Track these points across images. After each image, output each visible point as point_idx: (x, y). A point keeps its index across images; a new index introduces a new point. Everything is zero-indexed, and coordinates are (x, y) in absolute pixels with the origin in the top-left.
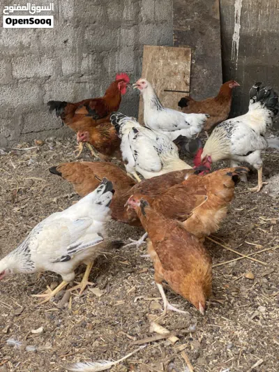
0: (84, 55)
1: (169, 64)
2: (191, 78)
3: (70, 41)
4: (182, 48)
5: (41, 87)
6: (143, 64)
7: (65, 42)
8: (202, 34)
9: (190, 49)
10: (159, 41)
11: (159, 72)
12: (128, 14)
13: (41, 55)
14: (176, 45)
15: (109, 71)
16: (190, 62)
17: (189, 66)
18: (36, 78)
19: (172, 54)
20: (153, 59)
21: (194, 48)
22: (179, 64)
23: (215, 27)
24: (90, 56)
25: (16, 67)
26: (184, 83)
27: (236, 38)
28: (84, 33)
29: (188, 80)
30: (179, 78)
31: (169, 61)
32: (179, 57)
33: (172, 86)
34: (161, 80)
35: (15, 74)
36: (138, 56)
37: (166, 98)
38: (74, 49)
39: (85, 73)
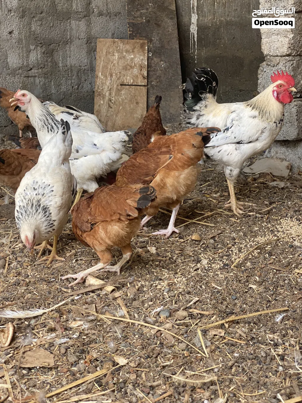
0: (32, 47)
1: (124, 57)
2: (148, 71)
3: (16, 33)
4: (138, 41)
6: (97, 58)
7: (10, 33)
8: (158, 25)
9: (146, 41)
10: (113, 34)
11: (114, 65)
12: (78, 5)
14: (132, 37)
15: (60, 65)
16: (146, 55)
17: (146, 59)
19: (128, 47)
20: (108, 53)
21: (151, 41)
22: (135, 57)
23: (171, 18)
24: (39, 48)
26: (141, 76)
27: (194, 29)
28: (31, 24)
29: (145, 74)
30: (136, 71)
31: (124, 54)
32: (136, 50)
33: (129, 80)
34: (116, 74)
36: (92, 51)
37: (123, 92)
38: (20, 41)
39: (34, 67)
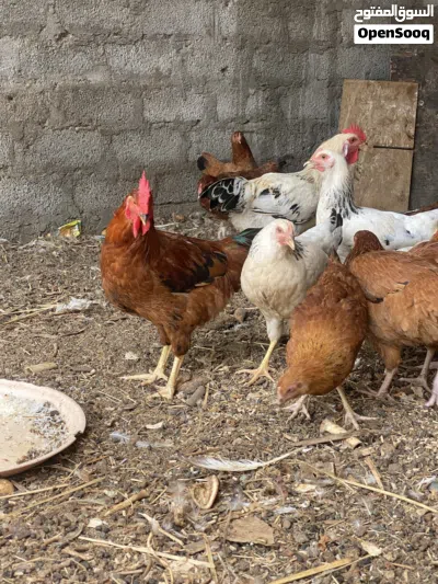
0: (251, 91)
1: (382, 107)
2: (416, 128)
3: (231, 70)
4: (404, 83)
5: (184, 136)
6: (342, 107)
7: (223, 70)
8: (436, 61)
9: (416, 84)
10: (368, 74)
11: (366, 118)
12: (320, 30)
13: (187, 88)
14: (394, 78)
15: (289, 116)
16: (415, 104)
17: (414, 109)
18: (178, 122)
19: (387, 92)
20: (358, 100)
21: (423, 84)
22: (398, 107)
24: (261, 92)
25: (148, 105)
26: (405, 135)
28: (252, 58)
29: (412, 132)
30: (397, 127)
31: (383, 102)
32: (399, 97)
33: (387, 139)
34: (369, 131)
35: (147, 114)
36: (335, 96)
37: (376, 157)
38: (235, 81)
39: (252, 118)
